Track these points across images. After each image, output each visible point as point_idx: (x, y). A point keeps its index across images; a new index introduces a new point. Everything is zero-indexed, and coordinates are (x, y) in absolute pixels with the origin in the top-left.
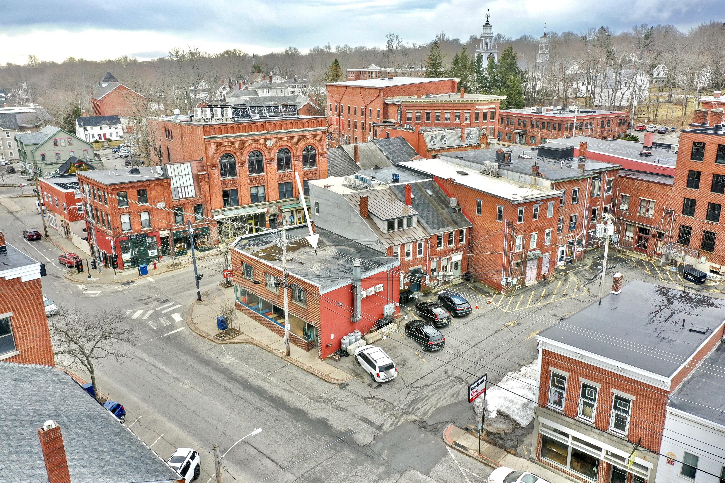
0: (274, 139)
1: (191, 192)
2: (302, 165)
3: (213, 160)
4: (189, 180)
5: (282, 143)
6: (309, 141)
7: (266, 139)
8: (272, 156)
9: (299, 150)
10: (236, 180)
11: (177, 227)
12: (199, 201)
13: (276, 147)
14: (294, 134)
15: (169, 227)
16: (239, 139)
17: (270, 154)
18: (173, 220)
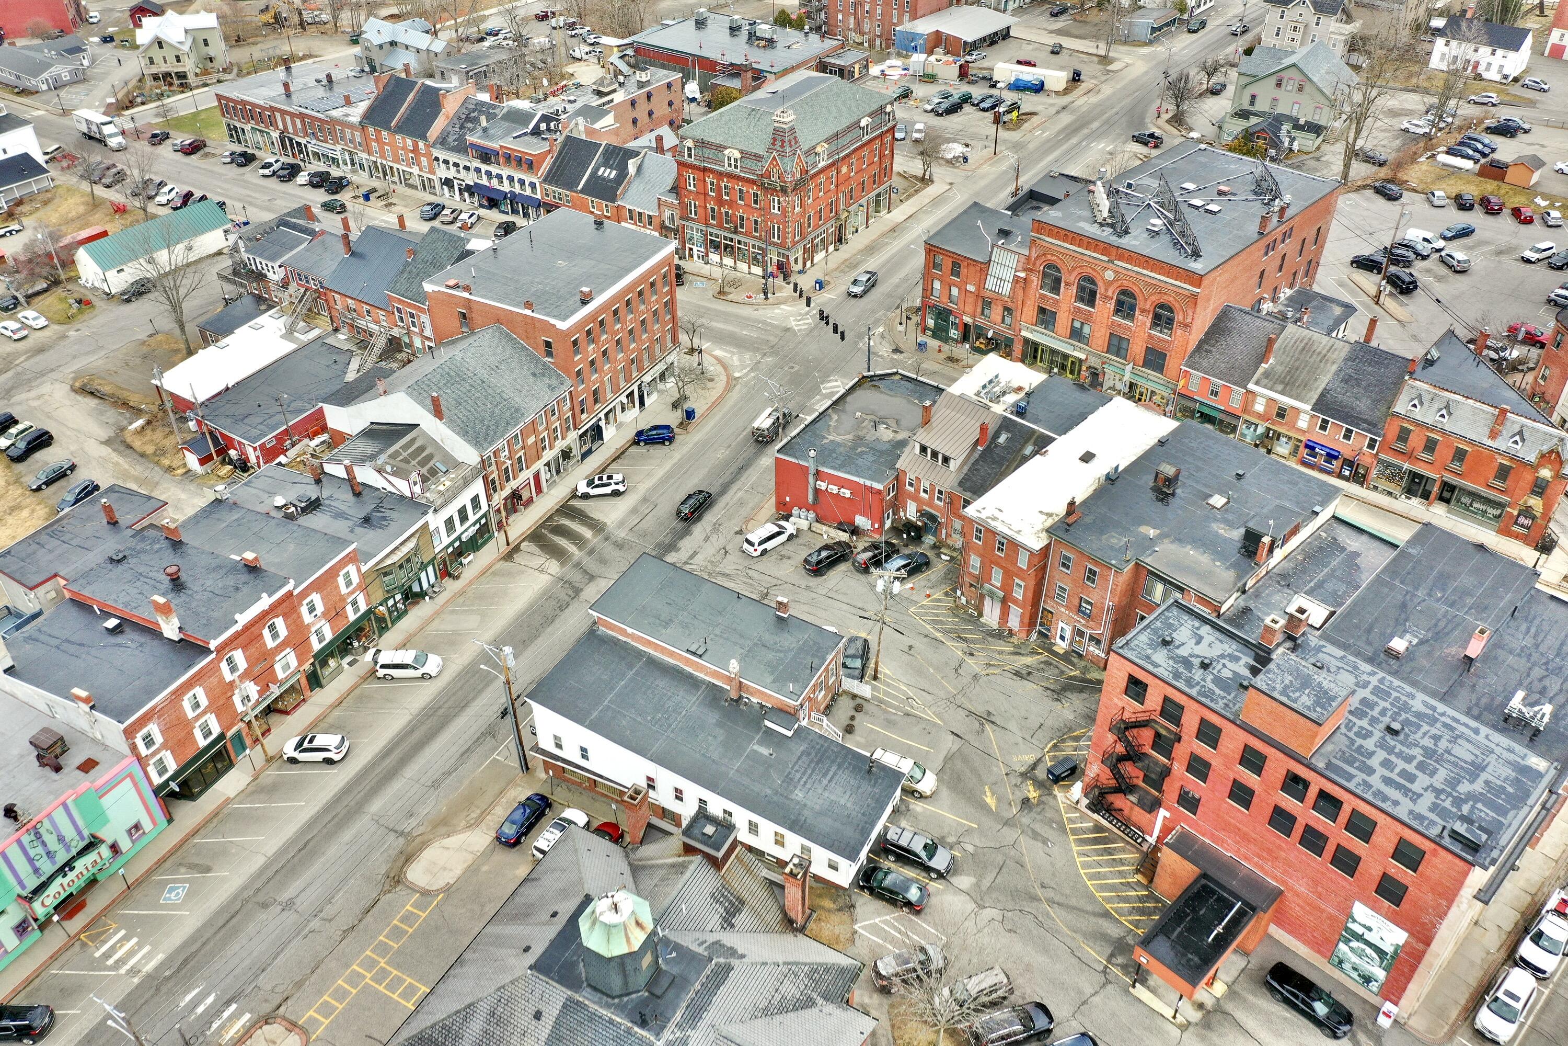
0: (1116, 272)
1: (1006, 289)
2: (1148, 324)
3: (1034, 264)
4: (1009, 275)
5: (1126, 283)
6: (1166, 297)
7: (1106, 269)
8: (1110, 293)
9: (1149, 303)
10: (1057, 300)
11: (981, 321)
12: (1010, 305)
13: (1116, 285)
14: (1146, 279)
15: (973, 316)
16: (1071, 253)
17: (1106, 290)
18: (979, 310)
